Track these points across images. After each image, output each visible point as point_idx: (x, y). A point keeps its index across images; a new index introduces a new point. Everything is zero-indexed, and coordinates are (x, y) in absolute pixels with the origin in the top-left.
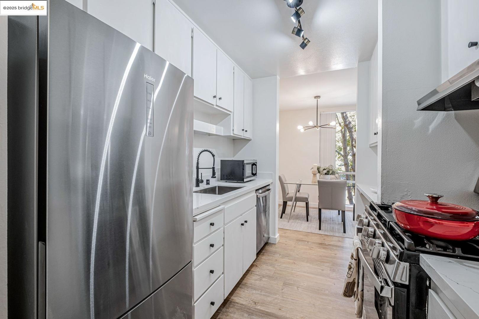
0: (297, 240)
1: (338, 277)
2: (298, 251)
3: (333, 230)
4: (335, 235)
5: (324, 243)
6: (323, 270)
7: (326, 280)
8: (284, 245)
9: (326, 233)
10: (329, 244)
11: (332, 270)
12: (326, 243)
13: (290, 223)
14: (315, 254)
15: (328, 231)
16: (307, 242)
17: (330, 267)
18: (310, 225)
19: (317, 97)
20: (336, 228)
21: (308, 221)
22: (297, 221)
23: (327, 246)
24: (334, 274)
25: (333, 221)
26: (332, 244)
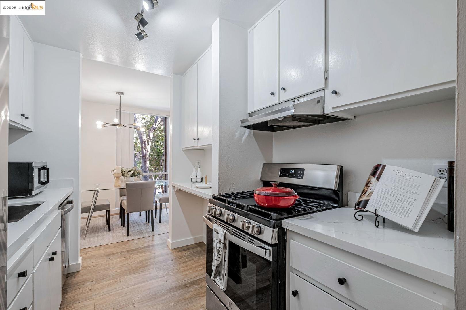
0: (107, 256)
1: (166, 273)
2: (114, 267)
3: (141, 232)
4: (145, 236)
5: (138, 247)
6: (150, 274)
7: (158, 281)
8: (92, 267)
9: (136, 237)
10: (144, 246)
11: (158, 269)
12: (140, 247)
13: (87, 240)
14: (135, 262)
15: (137, 234)
16: (120, 254)
17: (155, 268)
18: (114, 235)
19: (120, 93)
20: (143, 229)
21: (110, 230)
22: (96, 234)
23: (142, 250)
24: (161, 273)
25: (137, 223)
26: (147, 245)
